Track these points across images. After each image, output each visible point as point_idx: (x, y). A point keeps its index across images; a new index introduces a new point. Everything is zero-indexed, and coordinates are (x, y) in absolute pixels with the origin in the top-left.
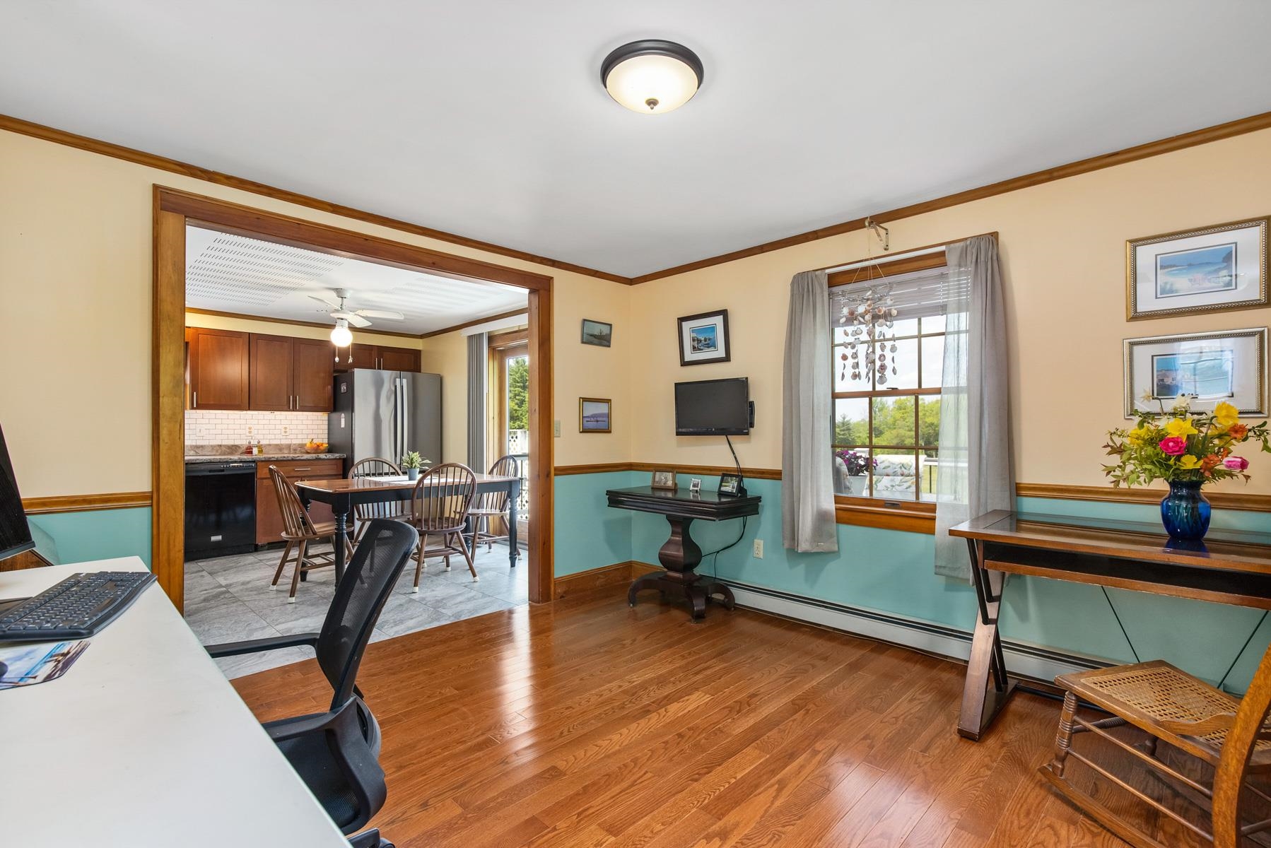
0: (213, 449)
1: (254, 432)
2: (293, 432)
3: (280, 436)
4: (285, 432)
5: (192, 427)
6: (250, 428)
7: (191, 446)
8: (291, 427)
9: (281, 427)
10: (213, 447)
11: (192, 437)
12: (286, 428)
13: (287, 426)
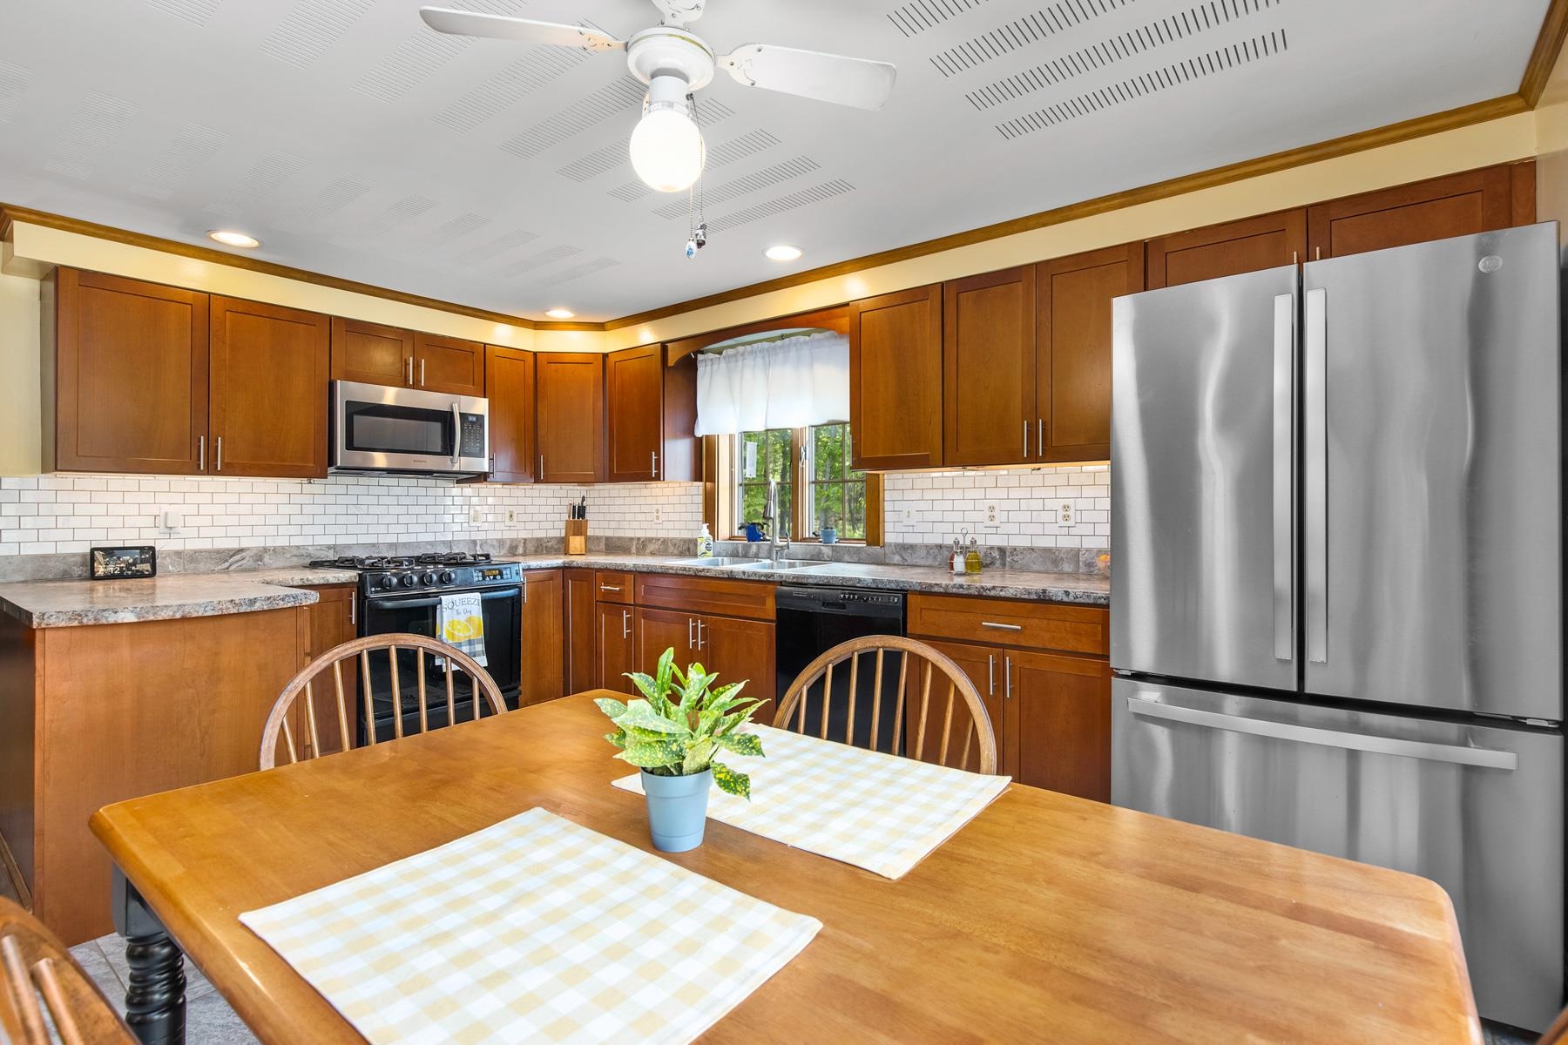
0: (928, 552)
1: (1000, 517)
2: (1086, 517)
3: (1053, 529)
4: (1066, 518)
5: (898, 506)
6: (992, 509)
7: (897, 545)
8: (1081, 504)
9: (1058, 505)
10: (928, 547)
11: (899, 527)
12: (1066, 508)
13: (1070, 502)
